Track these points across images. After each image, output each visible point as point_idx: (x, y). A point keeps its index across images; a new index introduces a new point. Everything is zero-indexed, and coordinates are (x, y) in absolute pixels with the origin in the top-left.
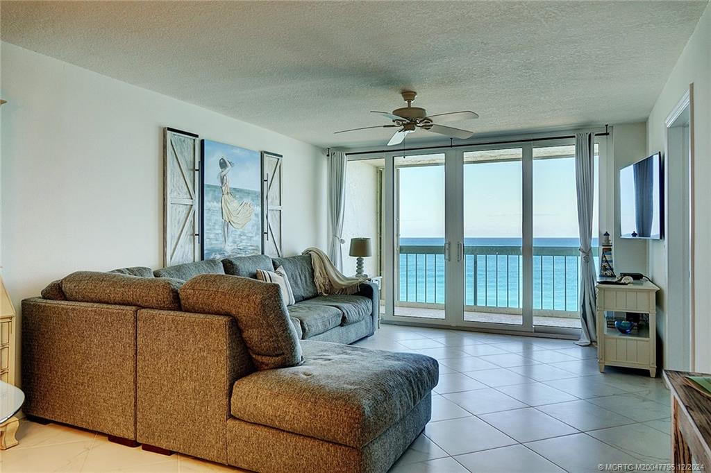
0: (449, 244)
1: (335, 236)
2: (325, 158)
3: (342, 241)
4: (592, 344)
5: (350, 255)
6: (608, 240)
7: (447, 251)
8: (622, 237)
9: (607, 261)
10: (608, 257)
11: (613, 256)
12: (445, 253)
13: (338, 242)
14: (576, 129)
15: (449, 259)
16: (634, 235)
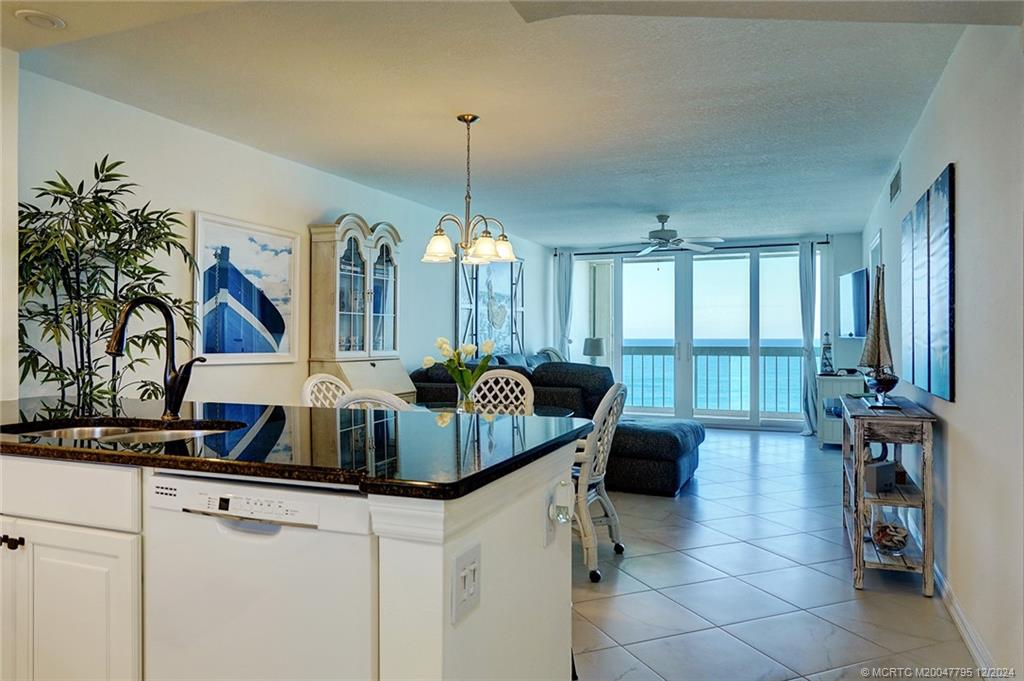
0: (679, 344)
1: (564, 336)
2: (552, 257)
3: (570, 342)
4: (813, 434)
5: (585, 354)
6: (828, 340)
7: (677, 352)
8: (842, 336)
9: (827, 359)
10: (828, 355)
11: (832, 354)
12: (674, 354)
13: (566, 341)
14: (802, 237)
15: (678, 359)
16: (851, 335)
